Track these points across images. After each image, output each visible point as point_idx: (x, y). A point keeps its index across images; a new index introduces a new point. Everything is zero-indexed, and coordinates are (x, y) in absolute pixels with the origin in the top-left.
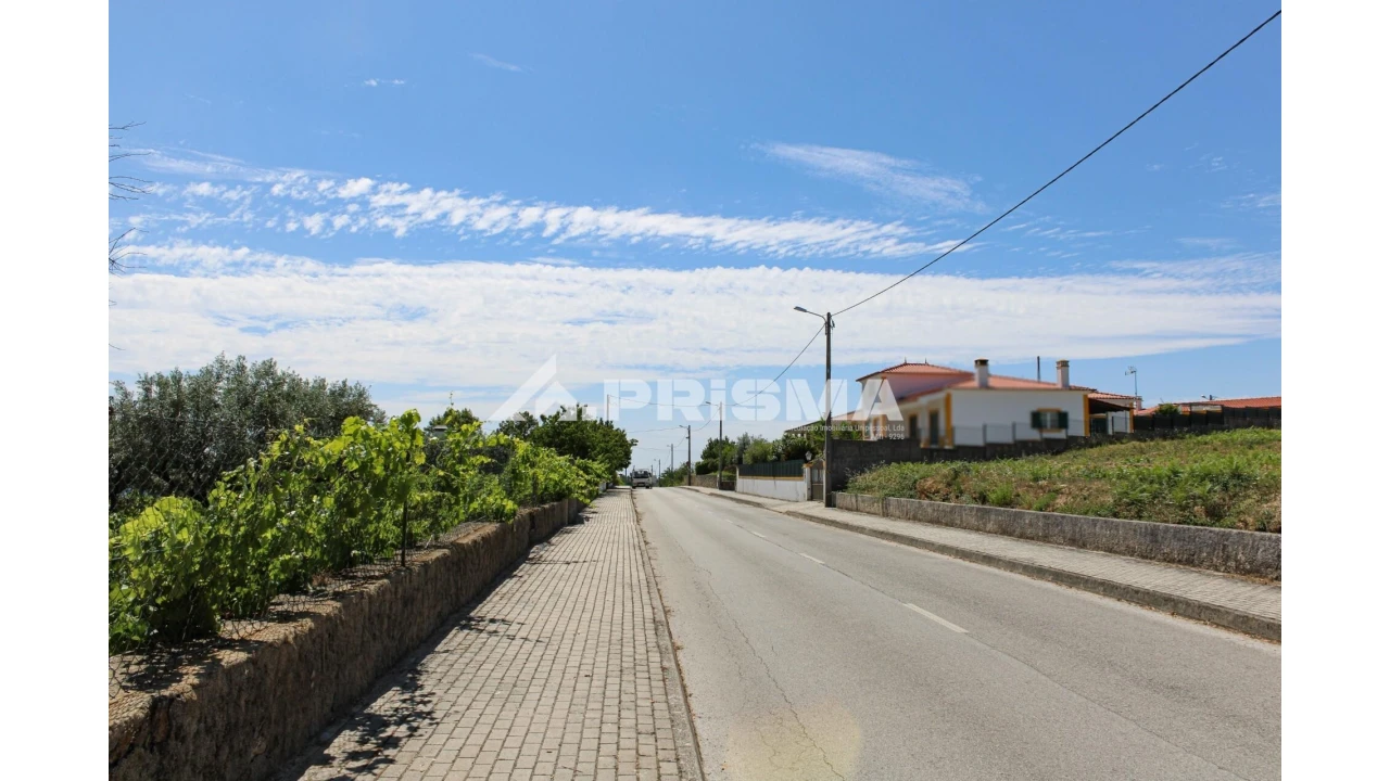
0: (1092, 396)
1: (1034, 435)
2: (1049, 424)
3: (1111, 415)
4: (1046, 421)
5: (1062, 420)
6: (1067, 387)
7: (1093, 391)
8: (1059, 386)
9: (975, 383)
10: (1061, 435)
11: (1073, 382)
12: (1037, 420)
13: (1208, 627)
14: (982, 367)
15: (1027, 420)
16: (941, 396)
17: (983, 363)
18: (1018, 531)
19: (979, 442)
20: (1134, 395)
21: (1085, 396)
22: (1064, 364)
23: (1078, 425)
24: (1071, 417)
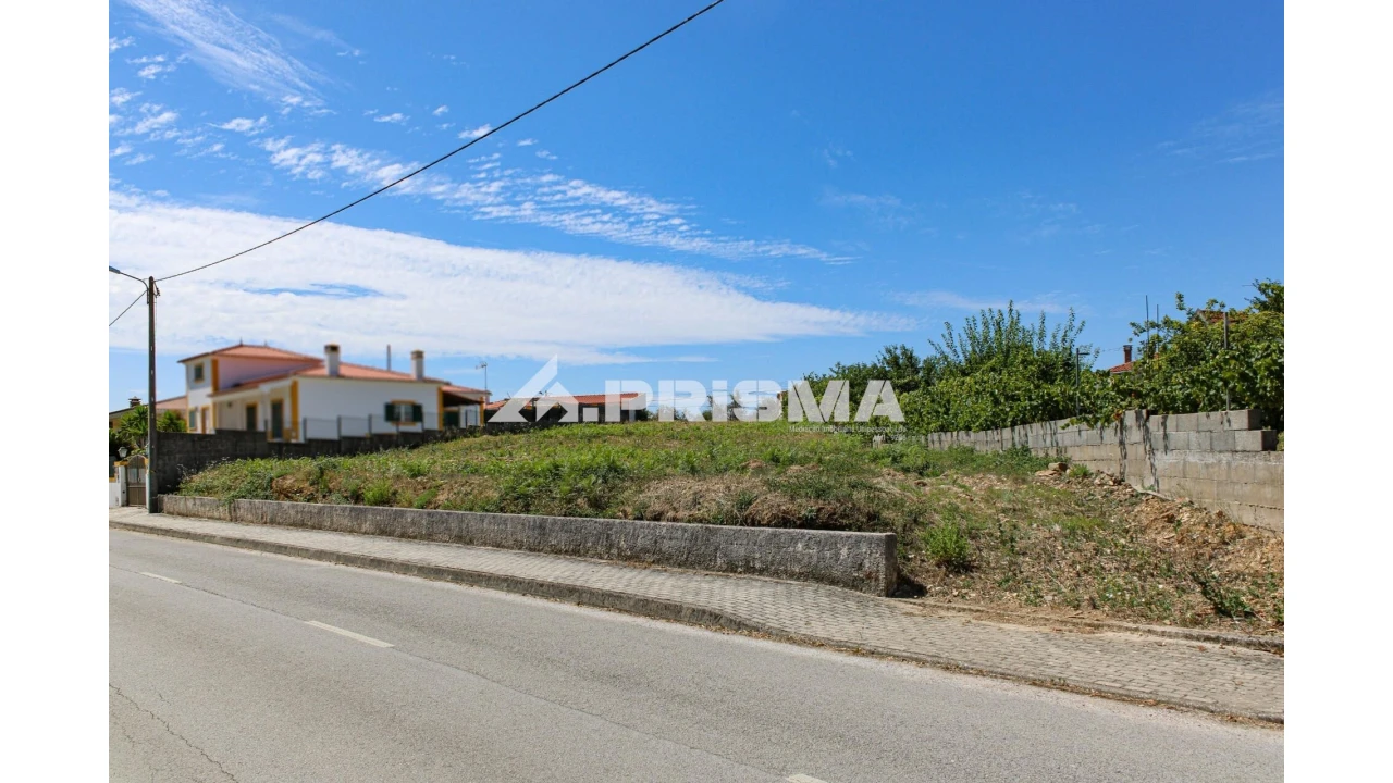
0: (446, 388)
1: (389, 428)
2: (403, 417)
3: (463, 409)
4: (399, 414)
5: (417, 413)
6: (421, 379)
7: (448, 384)
8: (413, 375)
9: (326, 371)
10: (417, 428)
11: (428, 374)
12: (391, 412)
13: (612, 614)
14: (334, 354)
15: (381, 412)
16: (286, 383)
17: (333, 349)
18: (399, 531)
19: (333, 435)
20: (483, 389)
21: (439, 389)
22: (419, 355)
23: (432, 419)
24: (425, 410)
